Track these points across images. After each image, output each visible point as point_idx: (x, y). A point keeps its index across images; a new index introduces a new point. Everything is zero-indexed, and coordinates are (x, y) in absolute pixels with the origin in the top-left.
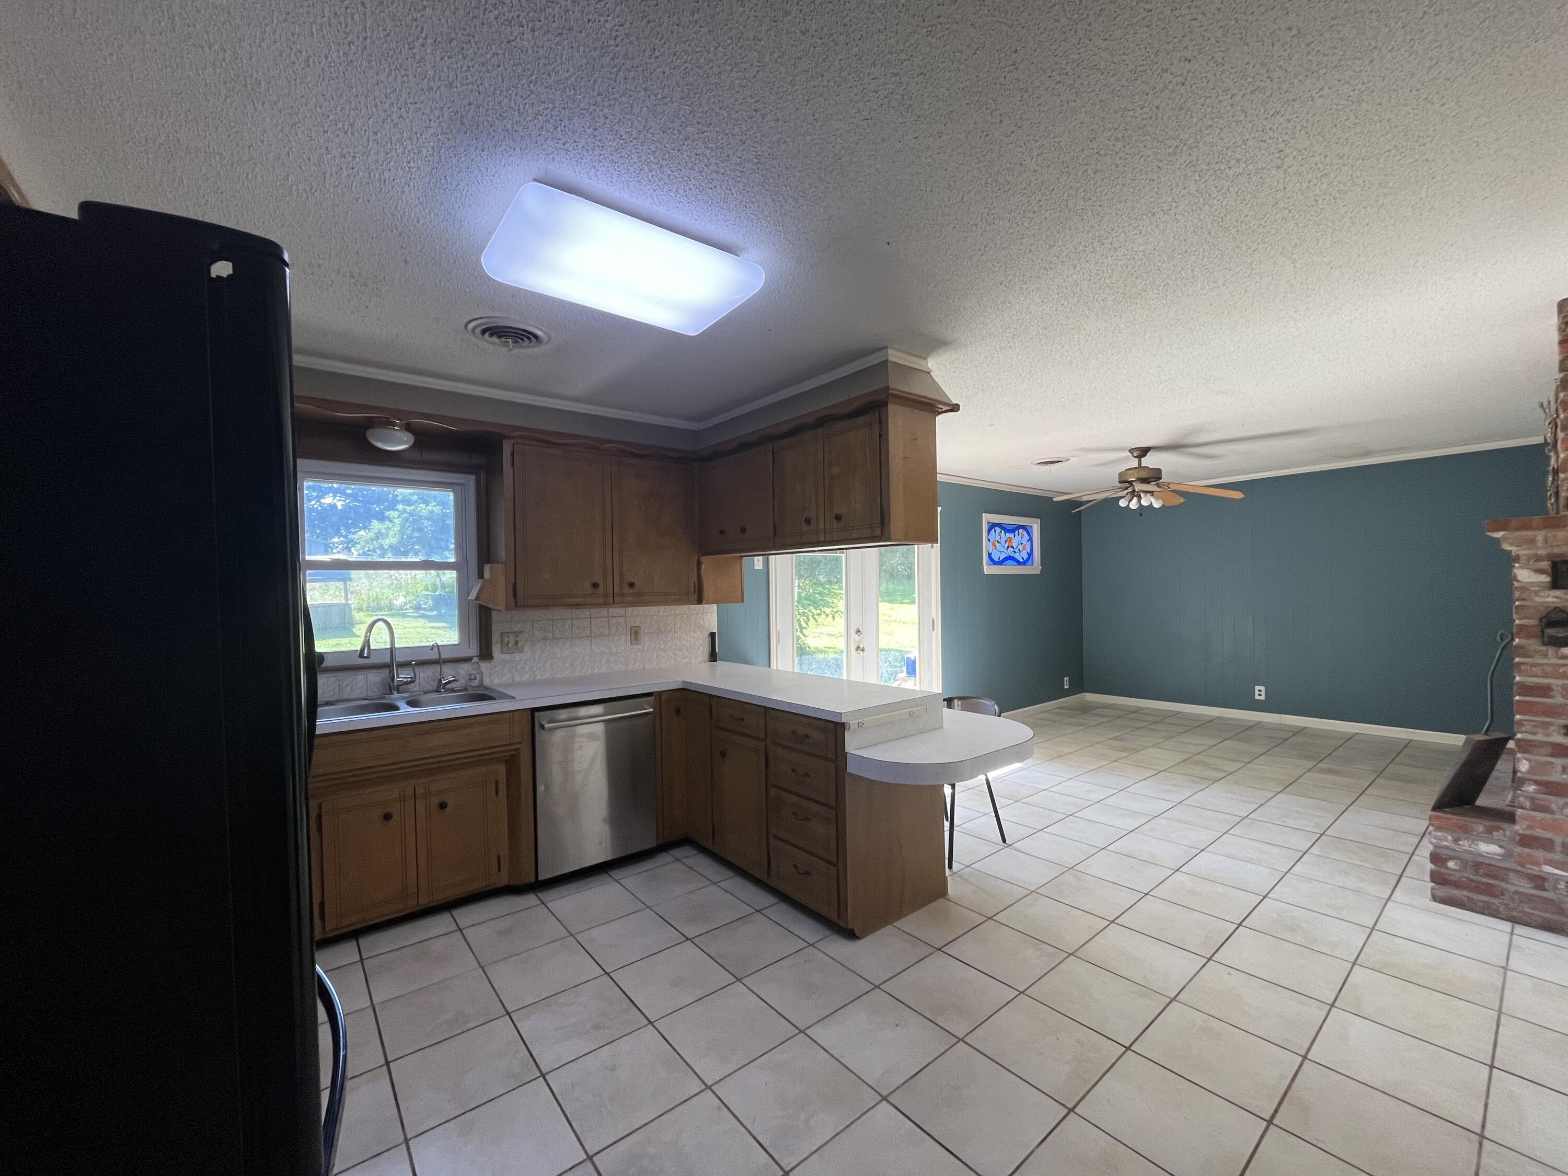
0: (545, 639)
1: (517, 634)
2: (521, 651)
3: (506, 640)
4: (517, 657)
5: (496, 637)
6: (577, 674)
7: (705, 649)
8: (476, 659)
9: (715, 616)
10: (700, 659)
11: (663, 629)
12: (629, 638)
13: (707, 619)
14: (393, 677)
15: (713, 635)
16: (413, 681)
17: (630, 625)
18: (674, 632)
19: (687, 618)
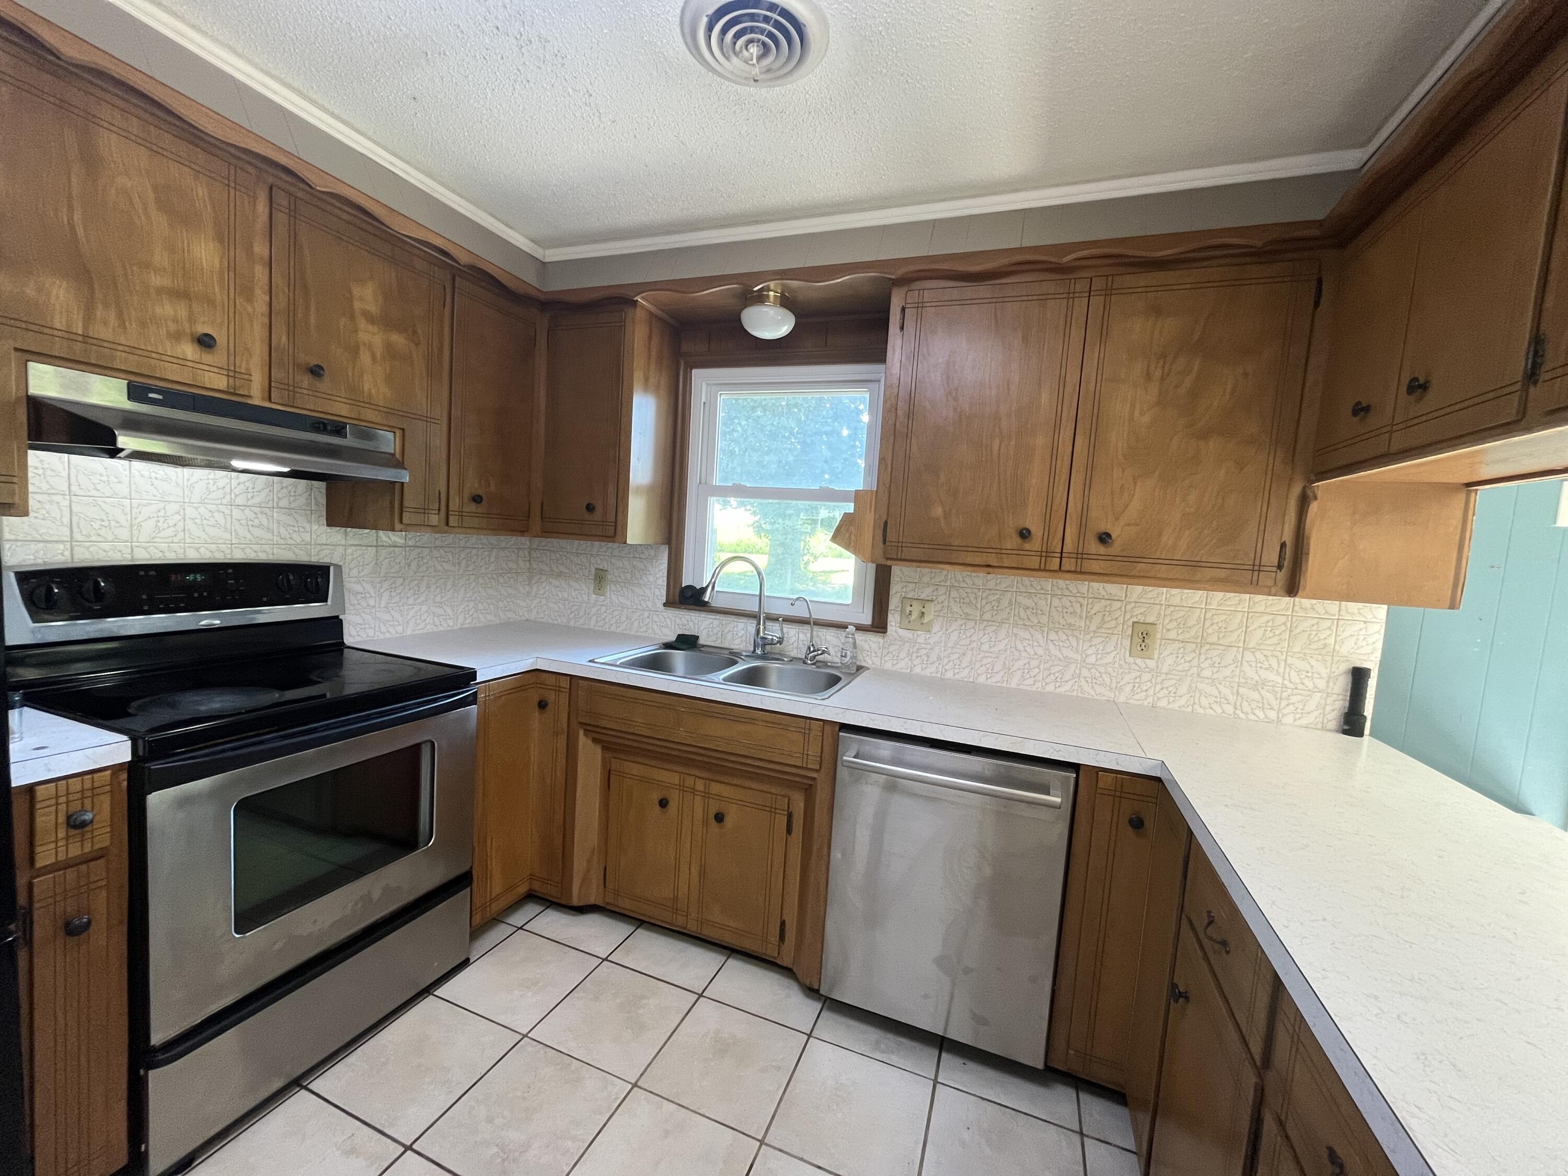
0: (967, 617)
1: (924, 602)
2: (927, 628)
3: (909, 609)
4: (921, 636)
5: (894, 602)
6: (1013, 685)
7: (1329, 700)
8: (851, 628)
9: (1378, 632)
10: (1310, 719)
11: (1214, 639)
12: (1127, 643)
13: (1347, 634)
14: (758, 632)
15: (1359, 676)
16: (780, 642)
17: (1135, 619)
18: (1244, 649)
19: (1285, 624)
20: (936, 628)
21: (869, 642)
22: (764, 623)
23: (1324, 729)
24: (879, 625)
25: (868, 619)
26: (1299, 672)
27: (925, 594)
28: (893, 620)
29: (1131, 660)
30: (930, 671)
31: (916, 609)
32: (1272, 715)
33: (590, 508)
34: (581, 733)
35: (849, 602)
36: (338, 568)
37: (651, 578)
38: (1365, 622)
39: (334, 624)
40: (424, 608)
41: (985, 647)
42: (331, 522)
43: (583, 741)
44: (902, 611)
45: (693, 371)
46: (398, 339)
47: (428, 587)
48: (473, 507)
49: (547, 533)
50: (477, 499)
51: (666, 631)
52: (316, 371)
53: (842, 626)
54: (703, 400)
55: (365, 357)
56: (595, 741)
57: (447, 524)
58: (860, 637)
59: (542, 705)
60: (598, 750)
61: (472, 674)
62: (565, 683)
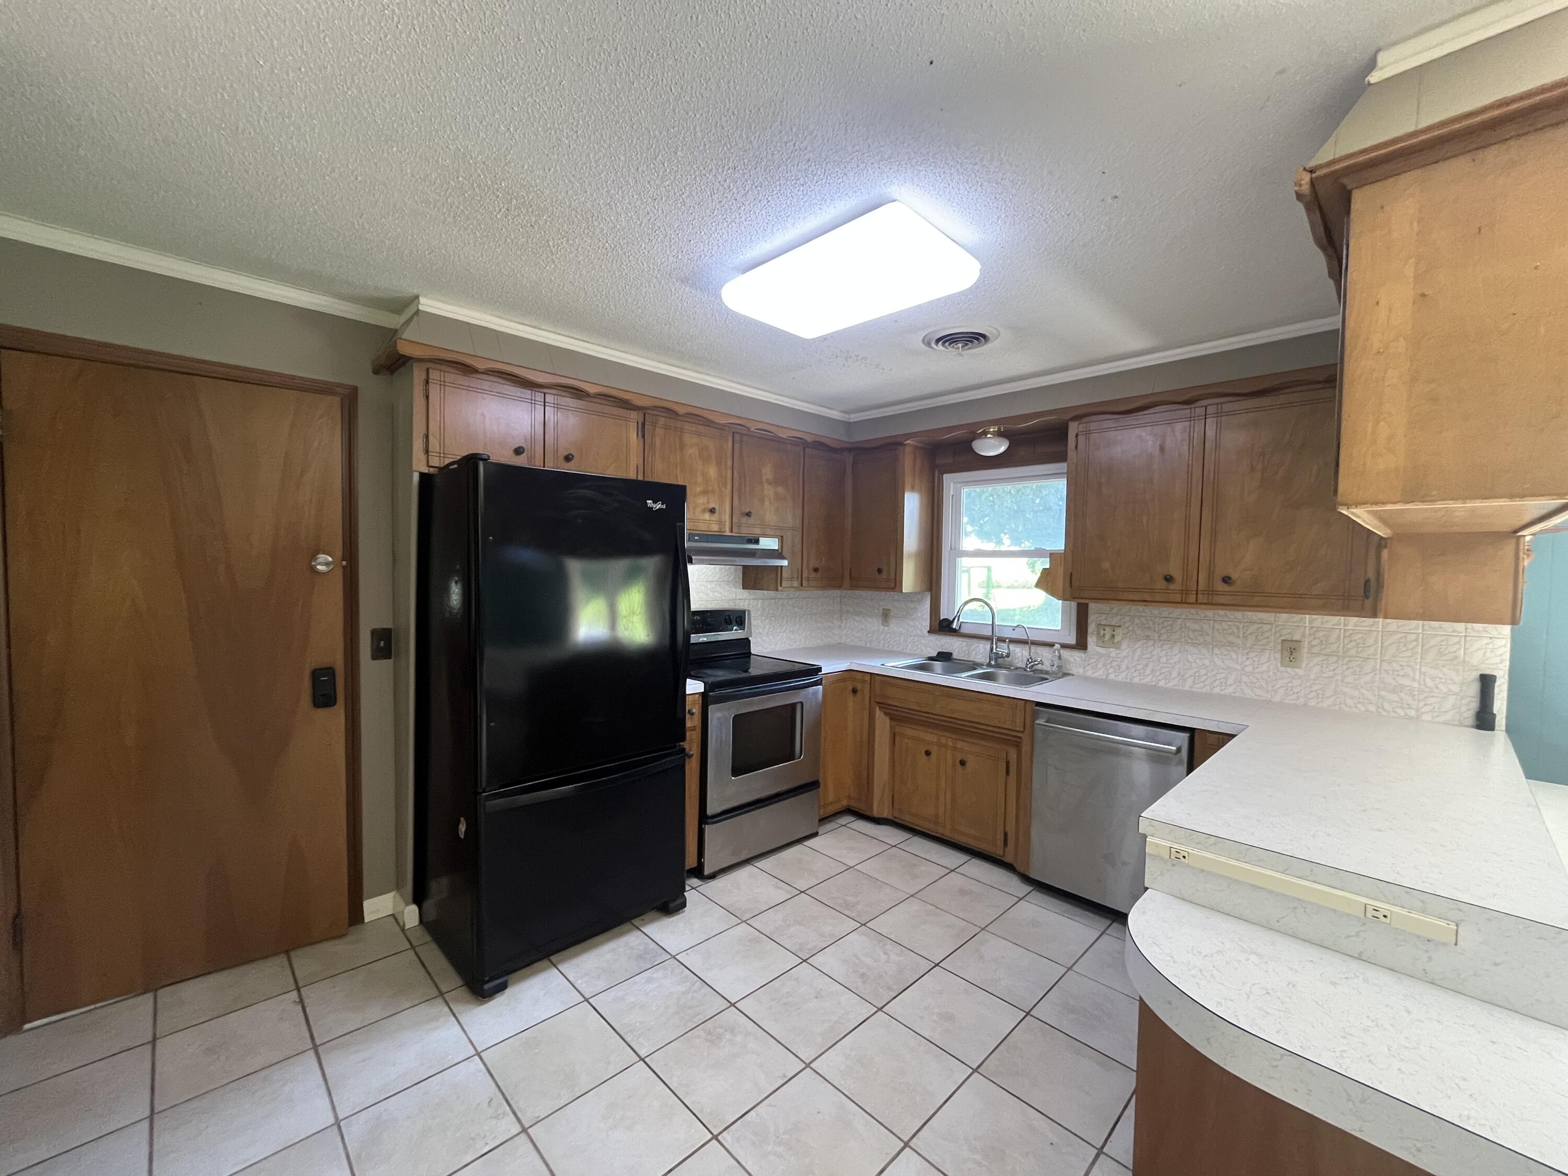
0: (1148, 638)
1: (1114, 627)
2: (1118, 646)
3: (1102, 632)
4: (1113, 652)
5: (1092, 628)
6: (1187, 688)
7: (1464, 702)
8: (1057, 646)
9: (1505, 646)
10: (1448, 717)
11: (1352, 652)
12: (1278, 656)
13: (1475, 648)
14: (992, 649)
15: (1486, 682)
16: (1008, 655)
17: (1283, 638)
18: (1382, 661)
19: (1416, 640)
20: (1124, 646)
21: (1073, 657)
22: (996, 644)
23: (1461, 725)
24: (1081, 644)
25: (1072, 640)
26: (1433, 677)
27: (1115, 620)
28: (1091, 640)
29: (1282, 669)
30: (1121, 678)
31: (1108, 632)
32: (1412, 713)
33: (880, 571)
34: (877, 709)
35: (1059, 628)
36: (749, 611)
37: (919, 614)
38: (1491, 638)
39: (746, 642)
41: (1163, 660)
42: (745, 587)
43: (878, 713)
44: (1098, 634)
46: (781, 490)
48: (813, 575)
49: (853, 587)
50: (816, 570)
51: (930, 650)
52: (748, 514)
53: (1051, 645)
54: (952, 493)
55: (767, 503)
56: (886, 714)
57: (802, 585)
58: (1066, 653)
59: (854, 691)
60: (887, 720)
61: (820, 669)
62: (868, 678)
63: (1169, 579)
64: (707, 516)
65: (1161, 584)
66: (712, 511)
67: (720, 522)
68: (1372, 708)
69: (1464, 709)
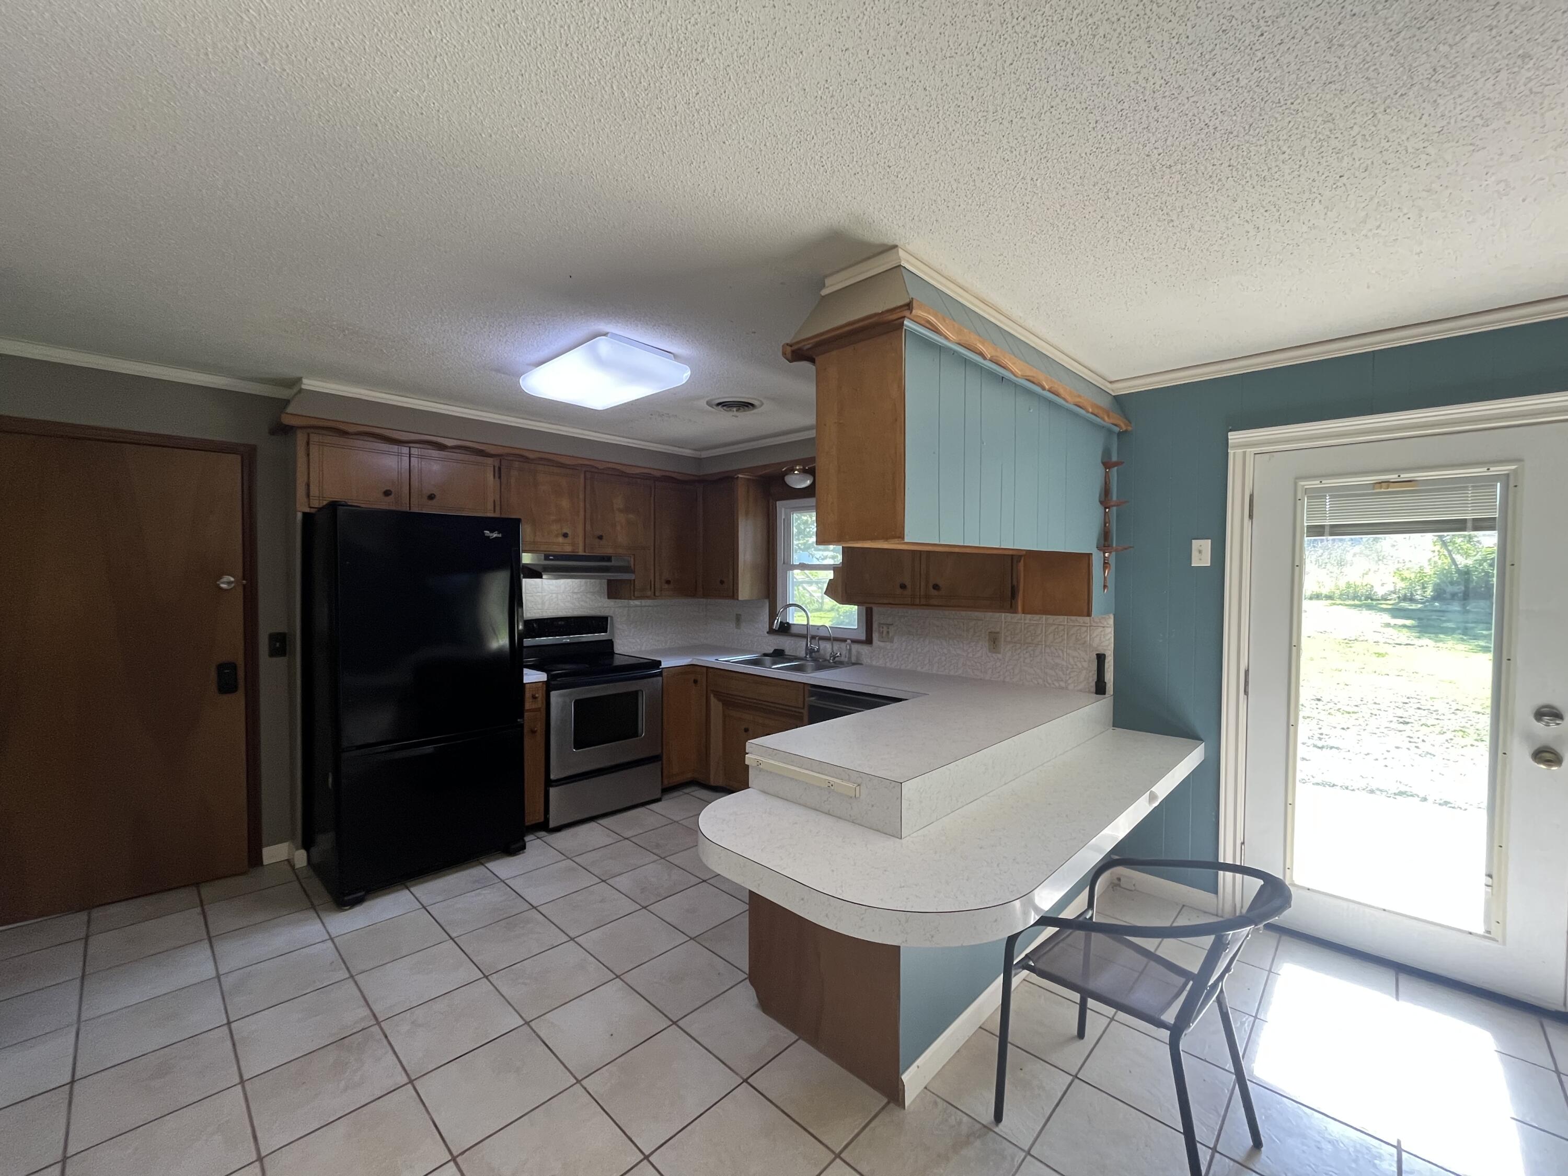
0: (910, 633)
1: (889, 625)
2: (891, 640)
3: (882, 630)
4: (889, 645)
5: (875, 626)
7: (1091, 674)
8: (849, 641)
9: (1111, 633)
10: (1081, 687)
11: (1029, 640)
12: (987, 644)
13: (1095, 634)
14: (807, 645)
15: (1101, 658)
16: (818, 650)
17: (989, 631)
18: (1046, 646)
19: (1064, 630)
20: (895, 640)
21: (864, 651)
22: (810, 641)
23: (1090, 692)
24: (869, 641)
25: (863, 637)
26: (1073, 657)
27: (890, 620)
28: (875, 636)
29: (989, 654)
30: (894, 666)
31: (885, 629)
32: (1063, 684)
33: (722, 582)
34: (712, 695)
35: (856, 627)
36: (612, 617)
37: (762, 618)
38: (1103, 627)
39: (610, 643)
40: (651, 637)
41: (919, 650)
42: (609, 598)
43: (713, 700)
44: (879, 631)
45: (778, 502)
46: (631, 516)
47: (652, 626)
48: (666, 586)
49: (705, 596)
50: (668, 582)
51: (770, 648)
52: (600, 538)
53: (844, 640)
54: (783, 517)
55: (618, 528)
56: (719, 700)
57: (655, 595)
58: (855, 648)
59: (695, 682)
60: (720, 705)
61: (659, 663)
62: (703, 670)
63: (903, 587)
64: (561, 539)
65: (899, 591)
66: (565, 535)
67: (573, 544)
68: (1040, 681)
69: (1091, 679)
